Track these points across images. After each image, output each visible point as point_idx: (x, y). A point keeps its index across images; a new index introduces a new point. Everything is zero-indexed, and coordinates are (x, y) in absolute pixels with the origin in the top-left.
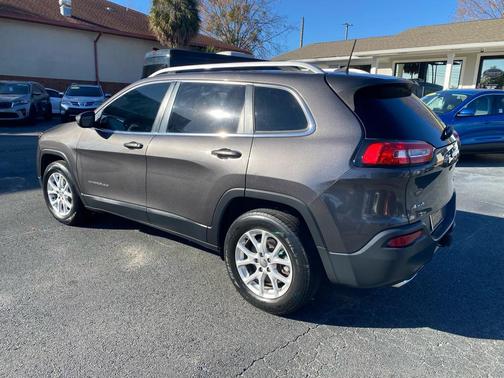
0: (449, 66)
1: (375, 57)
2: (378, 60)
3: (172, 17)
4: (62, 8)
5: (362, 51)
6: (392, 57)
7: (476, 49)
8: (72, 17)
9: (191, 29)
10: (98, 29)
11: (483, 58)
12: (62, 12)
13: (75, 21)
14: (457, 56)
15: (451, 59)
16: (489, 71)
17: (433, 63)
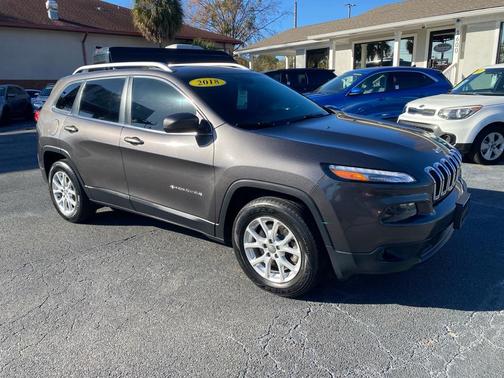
1: (332, 39)
2: (334, 42)
3: (153, 13)
4: (49, 12)
8: (60, 20)
9: (173, 23)
10: (85, 29)
12: (50, 16)
13: (61, 24)
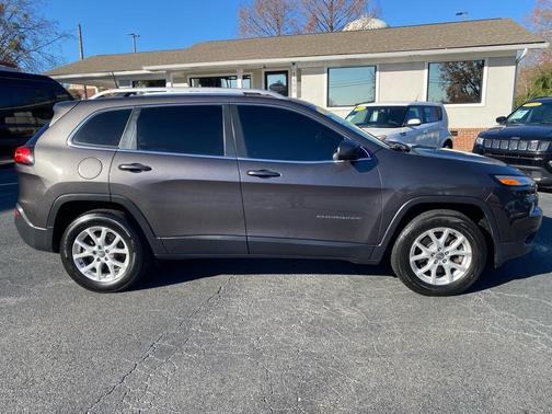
0: (239, 80)
5: (153, 65)
6: (186, 72)
7: (260, 65)
11: (267, 74)
14: (245, 71)
15: (240, 73)
16: (274, 85)
17: (227, 78)
